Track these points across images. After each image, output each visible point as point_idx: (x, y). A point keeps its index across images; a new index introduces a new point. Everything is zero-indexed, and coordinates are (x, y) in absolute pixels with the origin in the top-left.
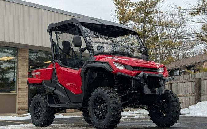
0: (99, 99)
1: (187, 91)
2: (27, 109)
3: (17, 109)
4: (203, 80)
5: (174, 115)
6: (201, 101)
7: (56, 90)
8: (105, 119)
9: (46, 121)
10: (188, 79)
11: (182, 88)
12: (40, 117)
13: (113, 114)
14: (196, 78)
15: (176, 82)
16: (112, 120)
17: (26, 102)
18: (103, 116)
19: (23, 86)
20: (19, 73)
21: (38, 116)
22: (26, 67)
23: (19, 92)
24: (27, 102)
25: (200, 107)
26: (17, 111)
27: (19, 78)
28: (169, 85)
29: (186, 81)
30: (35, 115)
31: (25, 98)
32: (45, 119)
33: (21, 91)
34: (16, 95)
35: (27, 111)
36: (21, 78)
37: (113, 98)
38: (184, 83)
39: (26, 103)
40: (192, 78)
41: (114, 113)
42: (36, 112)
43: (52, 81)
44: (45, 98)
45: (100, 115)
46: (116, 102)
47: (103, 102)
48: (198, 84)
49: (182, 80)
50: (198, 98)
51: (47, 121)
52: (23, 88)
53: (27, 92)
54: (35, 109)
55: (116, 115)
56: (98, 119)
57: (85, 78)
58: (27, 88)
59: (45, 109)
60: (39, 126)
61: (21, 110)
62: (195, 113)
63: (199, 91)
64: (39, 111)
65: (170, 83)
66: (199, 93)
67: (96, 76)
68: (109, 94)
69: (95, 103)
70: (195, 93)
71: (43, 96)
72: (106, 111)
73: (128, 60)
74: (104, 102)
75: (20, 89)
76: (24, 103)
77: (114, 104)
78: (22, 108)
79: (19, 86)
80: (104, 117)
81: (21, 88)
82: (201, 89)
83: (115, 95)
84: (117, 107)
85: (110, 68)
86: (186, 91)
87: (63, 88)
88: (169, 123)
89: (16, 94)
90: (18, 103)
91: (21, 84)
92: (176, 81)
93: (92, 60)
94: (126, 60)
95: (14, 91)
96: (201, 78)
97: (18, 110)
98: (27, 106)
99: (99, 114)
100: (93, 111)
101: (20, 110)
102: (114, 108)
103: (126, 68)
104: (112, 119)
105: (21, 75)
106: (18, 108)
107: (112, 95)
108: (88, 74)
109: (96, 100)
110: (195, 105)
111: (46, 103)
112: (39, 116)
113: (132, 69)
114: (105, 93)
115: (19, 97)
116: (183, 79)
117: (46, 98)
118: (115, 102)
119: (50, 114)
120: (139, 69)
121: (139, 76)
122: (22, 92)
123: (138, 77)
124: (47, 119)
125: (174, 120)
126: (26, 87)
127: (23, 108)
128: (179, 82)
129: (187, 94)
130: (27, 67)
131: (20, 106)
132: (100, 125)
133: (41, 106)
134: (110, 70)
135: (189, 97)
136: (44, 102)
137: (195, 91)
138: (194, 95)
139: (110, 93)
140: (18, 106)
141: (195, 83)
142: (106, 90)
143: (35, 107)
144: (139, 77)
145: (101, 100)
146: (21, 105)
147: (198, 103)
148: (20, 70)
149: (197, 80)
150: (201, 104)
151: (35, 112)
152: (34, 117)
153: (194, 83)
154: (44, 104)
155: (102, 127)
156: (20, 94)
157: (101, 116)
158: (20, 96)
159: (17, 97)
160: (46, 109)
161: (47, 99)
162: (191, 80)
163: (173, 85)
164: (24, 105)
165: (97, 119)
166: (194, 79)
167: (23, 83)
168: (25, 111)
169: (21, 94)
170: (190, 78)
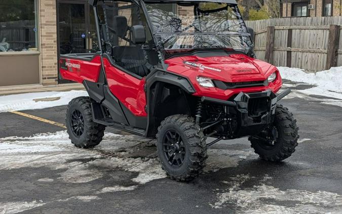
0: (173, 133)
1: (315, 45)
2: (57, 76)
3: (41, 77)
5: (287, 148)
6: (336, 65)
7: (105, 101)
8: (182, 167)
9: (91, 142)
10: (319, 24)
11: (308, 39)
12: (81, 134)
13: (194, 163)
14: (331, 25)
15: (299, 27)
16: (192, 171)
17: (54, 65)
18: (179, 160)
19: (50, 39)
20: (42, 18)
21: (78, 132)
22: (52, 7)
23: (43, 49)
24: (57, 65)
25: (334, 76)
26: (41, 81)
27: (41, 27)
28: (287, 31)
29: (315, 27)
30: (74, 128)
31: (53, 59)
32: (90, 139)
33: (46, 47)
34: (39, 54)
35: (57, 79)
36: (45, 26)
37: (195, 138)
38: (311, 30)
39: (54, 67)
40: (326, 23)
41: (194, 161)
42: (75, 125)
43: (98, 85)
44: (88, 106)
45: (174, 158)
46: (200, 144)
47: (179, 139)
48: (334, 36)
49: (308, 25)
50: (332, 59)
51: (93, 141)
52: (49, 43)
53: (56, 49)
54: (74, 120)
55: (198, 163)
56: (171, 163)
57: (151, 95)
58: (56, 43)
59: (89, 125)
60: (80, 147)
61: (48, 78)
62: (324, 86)
63: (334, 48)
64: (80, 124)
65: (288, 28)
66: (335, 50)
67: (169, 94)
68: (188, 131)
69: (166, 138)
70: (328, 48)
71: (85, 103)
72: (183, 155)
73: (220, 71)
74: (181, 140)
75: (44, 44)
76: (51, 67)
77: (196, 148)
78: (48, 75)
79: (43, 40)
80: (180, 163)
81: (46, 43)
82: (338, 44)
83: (198, 133)
84: (200, 152)
85: (191, 88)
86: (313, 45)
87: (117, 101)
88: (279, 158)
89: (38, 52)
90: (42, 67)
91: (45, 36)
92: (299, 25)
93: (163, 68)
94: (216, 70)
95: (35, 47)
96: (339, 26)
97: (43, 79)
98: (57, 71)
99: (173, 156)
100: (163, 149)
101: (45, 78)
102: (195, 154)
103: (215, 86)
104: (192, 169)
105: (45, 23)
106: (43, 76)
107: (193, 133)
108: (155, 89)
109: (169, 135)
110: (326, 71)
111: (90, 114)
112: (80, 132)
113: (226, 87)
114: (182, 128)
115: (43, 57)
116: (311, 24)
117: (90, 106)
118: (197, 144)
119: (97, 131)
120: (235, 86)
121: (235, 99)
122: (47, 50)
123: (233, 101)
124: (92, 139)
125: (286, 154)
126: (53, 41)
127: (51, 75)
128: (304, 27)
129: (314, 50)
130: (53, 9)
131: (46, 73)
132: (173, 173)
133: (82, 118)
134: (190, 91)
135: (319, 54)
136: (87, 113)
137: (328, 46)
138: (326, 52)
139: (189, 129)
140: (43, 73)
141: (330, 33)
142: (184, 124)
143: (73, 116)
144: (235, 101)
145: (176, 136)
146: (47, 70)
147: (332, 68)
148: (43, 13)
149: (334, 28)
150: (335, 70)
151: (73, 124)
152: (72, 132)
153: (328, 32)
154: (88, 116)
155: (177, 177)
156: (44, 52)
157: (175, 160)
158: (45, 56)
159: (40, 57)
160: (91, 125)
161: (91, 108)
162: (323, 27)
163: (293, 31)
164: (52, 70)
165: (169, 162)
166: (329, 26)
167: (49, 35)
168: (54, 79)
169: (46, 53)
170: (322, 23)
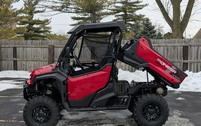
1: (36, 56)
4: (56, 47)
11: (30, 53)
15: (22, 46)
28: (12, 48)
29: (35, 46)
38: (32, 48)
40: (43, 44)
49: (29, 45)
65: (13, 47)
66: (52, 59)
82: (54, 56)
96: (54, 46)
116: (32, 44)
128: (27, 46)
129: (36, 59)
135: (39, 62)
162: (41, 46)
163: (18, 49)
166: (48, 45)
170: (40, 44)
